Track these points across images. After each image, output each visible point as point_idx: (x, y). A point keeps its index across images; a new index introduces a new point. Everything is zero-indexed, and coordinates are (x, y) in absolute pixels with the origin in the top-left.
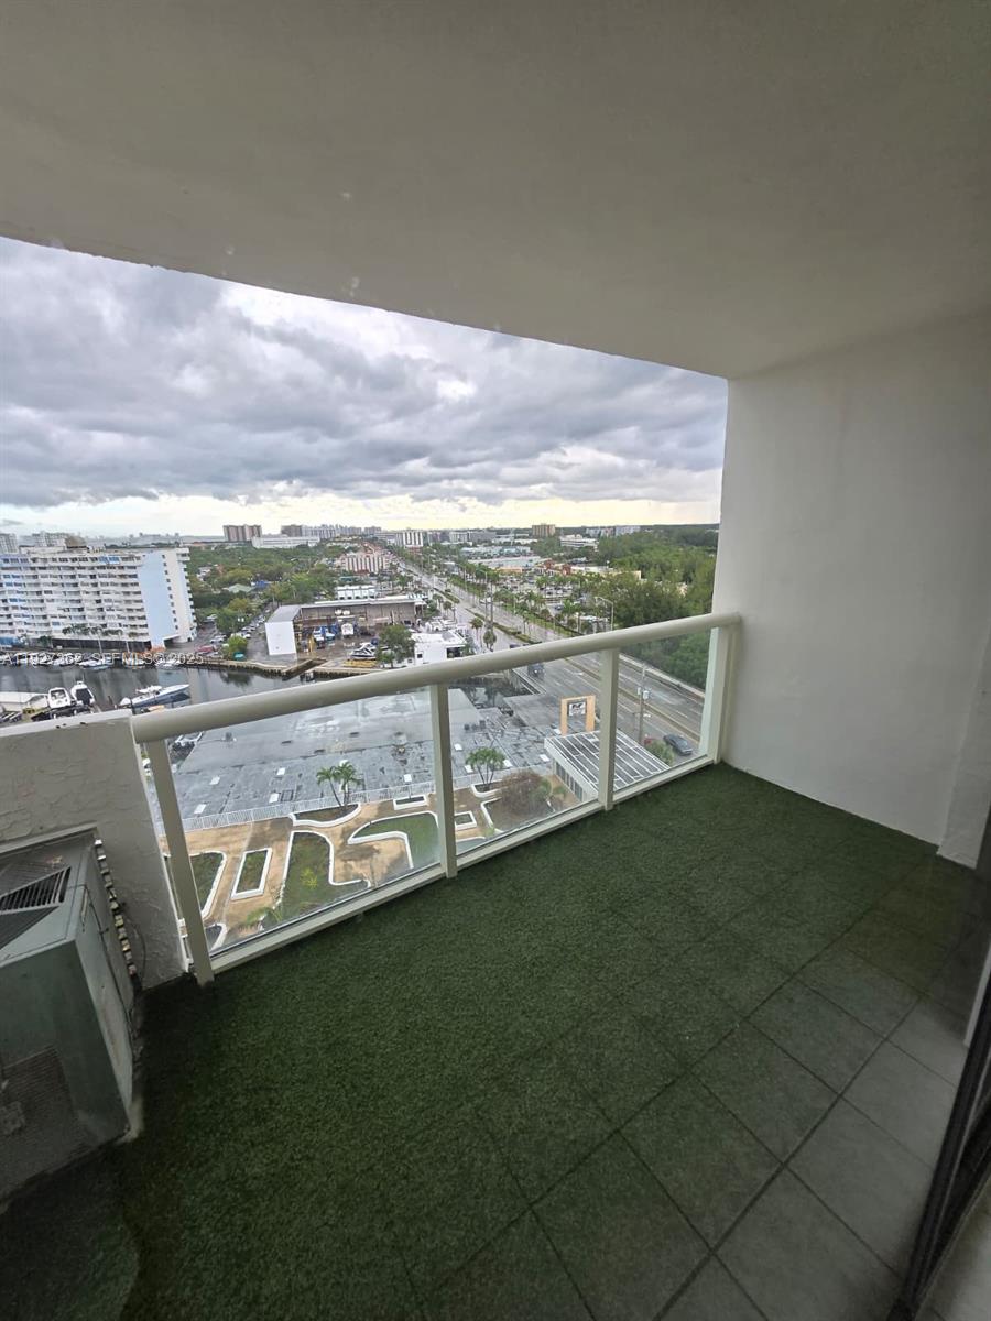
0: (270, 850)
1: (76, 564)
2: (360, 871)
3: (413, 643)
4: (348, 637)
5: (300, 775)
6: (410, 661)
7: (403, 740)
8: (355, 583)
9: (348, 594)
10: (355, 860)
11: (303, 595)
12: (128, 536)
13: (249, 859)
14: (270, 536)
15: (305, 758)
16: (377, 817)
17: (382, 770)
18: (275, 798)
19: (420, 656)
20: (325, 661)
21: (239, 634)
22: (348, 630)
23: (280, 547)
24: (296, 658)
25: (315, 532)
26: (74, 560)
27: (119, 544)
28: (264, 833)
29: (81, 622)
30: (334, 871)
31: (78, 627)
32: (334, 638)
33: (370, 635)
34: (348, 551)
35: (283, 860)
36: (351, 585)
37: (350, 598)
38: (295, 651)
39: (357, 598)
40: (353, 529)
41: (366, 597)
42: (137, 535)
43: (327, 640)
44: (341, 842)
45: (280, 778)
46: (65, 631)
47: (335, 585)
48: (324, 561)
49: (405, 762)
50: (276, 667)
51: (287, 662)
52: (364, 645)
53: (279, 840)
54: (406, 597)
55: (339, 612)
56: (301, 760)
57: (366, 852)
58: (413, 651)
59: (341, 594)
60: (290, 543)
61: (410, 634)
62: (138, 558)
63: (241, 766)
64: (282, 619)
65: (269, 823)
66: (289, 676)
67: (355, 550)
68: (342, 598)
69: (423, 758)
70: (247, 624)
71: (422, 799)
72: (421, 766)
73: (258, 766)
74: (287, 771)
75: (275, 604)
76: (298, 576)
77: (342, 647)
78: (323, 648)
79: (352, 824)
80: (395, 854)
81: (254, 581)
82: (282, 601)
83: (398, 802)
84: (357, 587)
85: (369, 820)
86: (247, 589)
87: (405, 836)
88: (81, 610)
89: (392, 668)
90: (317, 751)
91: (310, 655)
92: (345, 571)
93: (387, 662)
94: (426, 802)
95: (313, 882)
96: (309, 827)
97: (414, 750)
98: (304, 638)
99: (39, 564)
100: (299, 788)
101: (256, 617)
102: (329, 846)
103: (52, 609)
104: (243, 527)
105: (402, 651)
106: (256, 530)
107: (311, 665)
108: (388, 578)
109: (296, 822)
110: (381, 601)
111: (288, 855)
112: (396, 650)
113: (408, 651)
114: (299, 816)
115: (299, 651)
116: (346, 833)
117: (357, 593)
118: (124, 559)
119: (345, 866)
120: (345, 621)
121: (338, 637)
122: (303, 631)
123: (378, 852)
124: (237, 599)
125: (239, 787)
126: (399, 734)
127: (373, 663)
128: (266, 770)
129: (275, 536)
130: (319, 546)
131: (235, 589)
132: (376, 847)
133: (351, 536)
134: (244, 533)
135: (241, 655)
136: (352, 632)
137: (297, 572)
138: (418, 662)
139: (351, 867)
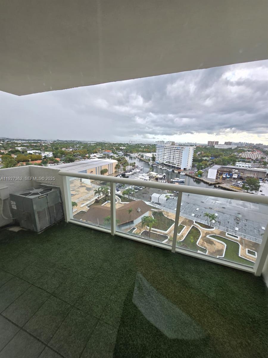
0: (185, 227)
1: (172, 148)
2: (207, 246)
3: (259, 186)
4: (234, 178)
5: (202, 212)
6: (256, 192)
7: (240, 216)
8: (244, 161)
9: (240, 165)
10: (207, 242)
11: (224, 163)
12: (185, 143)
13: (180, 226)
14: (221, 145)
15: (206, 208)
16: (219, 234)
17: (228, 222)
18: (193, 215)
19: (261, 191)
20: (224, 184)
21: (201, 170)
22: (235, 176)
23: (223, 148)
24: (215, 180)
25: (236, 144)
26: (172, 147)
27: (182, 144)
28: (186, 222)
29: (169, 161)
30: (199, 241)
31: (169, 162)
32: (229, 178)
33: (243, 179)
34: (246, 151)
35: (188, 231)
36: (242, 162)
37: (240, 166)
38: (215, 179)
39: (243, 167)
40: (251, 144)
41: (246, 167)
42: (187, 143)
43: (227, 178)
44: (205, 235)
45: (197, 210)
46: (166, 162)
47: (236, 161)
48: (236, 154)
49: (238, 223)
50: (208, 181)
51: (212, 181)
52: (239, 182)
53: (189, 225)
54: (264, 169)
55: (234, 170)
56: (204, 208)
57: (210, 242)
58: (258, 189)
59: (237, 164)
60: (226, 147)
61: (259, 183)
62: (184, 148)
63: (189, 203)
64: (214, 169)
65: (188, 220)
66: (211, 185)
67: (249, 151)
68: (237, 166)
69: (246, 225)
70: (204, 168)
71: (237, 237)
72: (244, 227)
73: (192, 205)
74: (199, 210)
75: (214, 164)
76: (225, 157)
77: (231, 181)
78: (225, 180)
79: (210, 232)
80: (220, 248)
81: (211, 157)
82: (216, 164)
83: (228, 234)
84: (244, 163)
85: (215, 234)
86: (208, 159)
87: (226, 245)
88: (170, 158)
89: (247, 192)
90: (210, 208)
91: (219, 181)
92: (242, 157)
93: (246, 190)
94: (239, 239)
95: (192, 241)
96: (197, 226)
97: (243, 221)
98: (219, 175)
99: (166, 148)
100: (200, 215)
101: (208, 167)
102: (200, 234)
103: (165, 157)
104: (213, 142)
105: (254, 187)
106: (217, 143)
107: (218, 183)
108: (258, 162)
109: (194, 223)
110: (252, 169)
111: (189, 231)
112: (251, 187)
113: (256, 188)
114: (196, 222)
115: (216, 179)
116: (207, 234)
117: (243, 165)
118: (181, 148)
119: (203, 242)
120: (235, 173)
121: (231, 177)
122: (220, 173)
123: (214, 244)
124: (204, 161)
125: (186, 208)
126: (239, 214)
127: (240, 189)
128: (194, 207)
129: (223, 145)
130: (236, 149)
131: (204, 158)
132: (214, 243)
133: (249, 146)
134: (213, 143)
135: (200, 176)
136: (236, 177)
137: (225, 156)
138: (259, 194)
139: (204, 244)
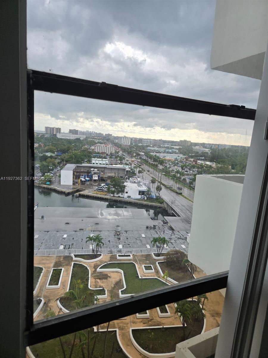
0: (63, 269)
2: (102, 285)
3: (125, 187)
4: (95, 180)
5: (73, 239)
6: (122, 194)
7: (119, 229)
8: (100, 157)
9: (96, 162)
10: (100, 279)
11: (77, 160)
13: (54, 271)
14: (64, 133)
15: (76, 231)
16: (110, 261)
17: (109, 241)
18: (62, 247)
19: (127, 193)
20: (85, 190)
21: (49, 174)
22: (95, 177)
23: (68, 138)
24: (72, 187)
25: (83, 133)
28: (60, 261)
30: (91, 283)
32: (89, 180)
33: (105, 181)
34: (96, 143)
35: (68, 274)
36: (98, 158)
37: (97, 164)
38: (72, 184)
39: (100, 164)
40: (100, 134)
41: (104, 164)
43: (86, 181)
44: (94, 270)
45: (64, 238)
47: (91, 157)
48: (86, 146)
49: (119, 239)
50: (63, 190)
51: (68, 189)
52: (103, 185)
53: (67, 265)
54: (122, 166)
55: (92, 169)
56: (74, 232)
57: (104, 277)
58: (124, 190)
59: (93, 162)
60: (73, 137)
61: (123, 183)
63: (48, 232)
64: (68, 169)
65: (62, 257)
66: (68, 194)
67: (101, 143)
68: (94, 163)
69: (127, 238)
70: (52, 170)
71: (130, 256)
72: (126, 242)
73: (55, 232)
74: (68, 236)
75: (65, 162)
76: (76, 152)
77: (92, 185)
78: (84, 184)
79: (99, 263)
80: (117, 279)
81: (57, 152)
82: (68, 162)
83: (119, 256)
84: (101, 159)
85: (105, 262)
86: (53, 155)
87: (122, 272)
89: (114, 196)
90: (80, 229)
91: (78, 187)
92: (95, 152)
93: (112, 193)
94: (131, 257)
95: (82, 286)
96: (80, 261)
97: (124, 234)
98: (76, 178)
100: (72, 244)
101: (56, 167)
102: (89, 271)
104: (53, 128)
105: (119, 189)
106: (59, 130)
107: (78, 191)
108: (115, 157)
109: (74, 258)
110: (110, 166)
111: (71, 273)
112: (116, 189)
113: (122, 189)
114: (76, 256)
115: (74, 184)
116: (96, 267)
117: (101, 162)
119: (96, 282)
120: (95, 173)
121: (91, 180)
122: (76, 175)
123: (110, 277)
124: (49, 159)
125: (47, 240)
126: (118, 226)
127: (106, 193)
128: (58, 234)
129: (67, 134)
130: (86, 139)
131: (49, 154)
132: (109, 275)
133: (99, 137)
134: (53, 130)
135: (49, 183)
136: (97, 178)
137: (75, 150)
138: (126, 195)
139: (98, 283)
